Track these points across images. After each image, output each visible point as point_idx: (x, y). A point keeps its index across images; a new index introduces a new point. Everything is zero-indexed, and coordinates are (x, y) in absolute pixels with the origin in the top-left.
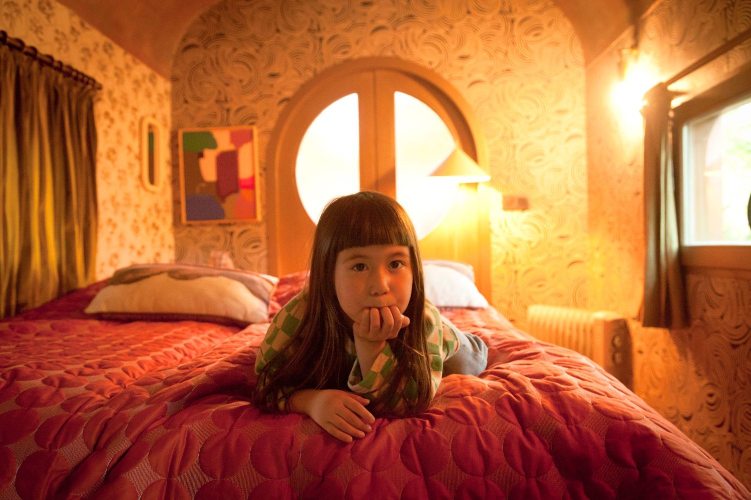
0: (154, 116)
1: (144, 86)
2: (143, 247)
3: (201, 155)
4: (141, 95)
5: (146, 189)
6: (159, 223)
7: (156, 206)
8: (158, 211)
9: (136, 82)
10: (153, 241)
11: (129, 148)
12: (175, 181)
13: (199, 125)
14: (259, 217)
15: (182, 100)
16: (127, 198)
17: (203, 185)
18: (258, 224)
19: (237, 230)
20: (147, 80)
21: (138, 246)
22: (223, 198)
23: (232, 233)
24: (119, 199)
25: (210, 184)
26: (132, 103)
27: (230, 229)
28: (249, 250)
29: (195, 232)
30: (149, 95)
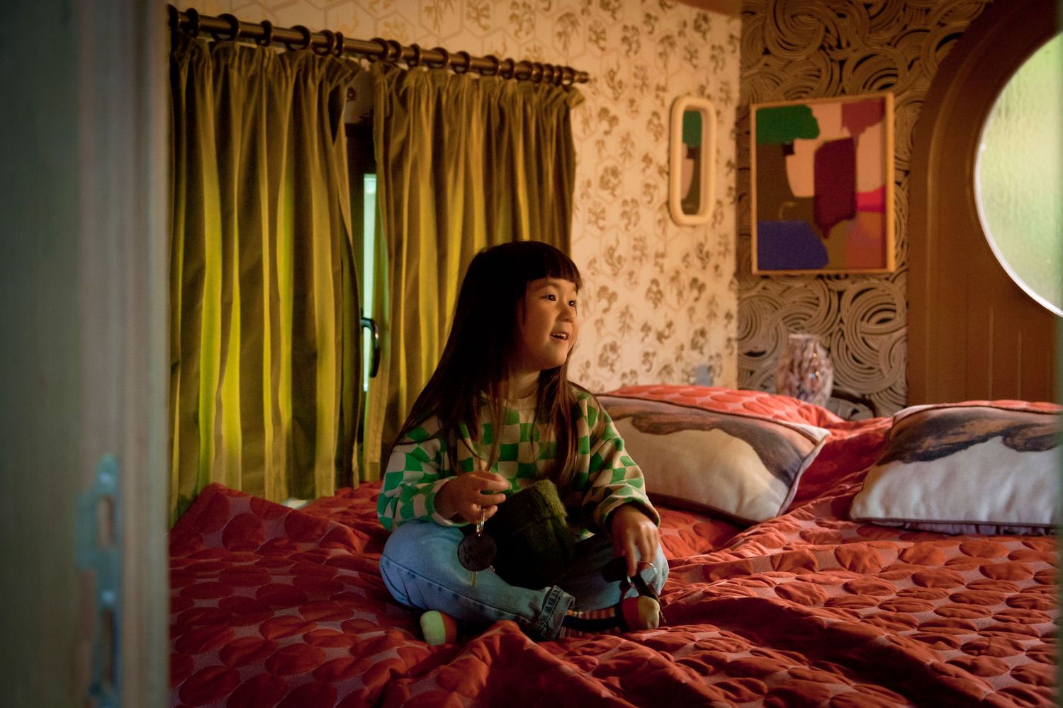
0: (702, 91)
1: (681, 43)
2: (669, 325)
3: (789, 150)
4: (675, 60)
5: (677, 223)
6: (706, 277)
7: (700, 247)
8: (703, 256)
9: (668, 40)
10: (691, 310)
11: (647, 159)
12: (741, 198)
13: (787, 95)
14: (892, 266)
15: (760, 49)
16: (640, 245)
17: (791, 204)
18: (891, 278)
19: (851, 288)
20: (689, 30)
21: (660, 325)
22: (826, 230)
23: (840, 294)
24: (623, 250)
25: (802, 200)
26: (655, 78)
27: (837, 285)
28: (872, 326)
29: (774, 289)
30: (692, 55)
